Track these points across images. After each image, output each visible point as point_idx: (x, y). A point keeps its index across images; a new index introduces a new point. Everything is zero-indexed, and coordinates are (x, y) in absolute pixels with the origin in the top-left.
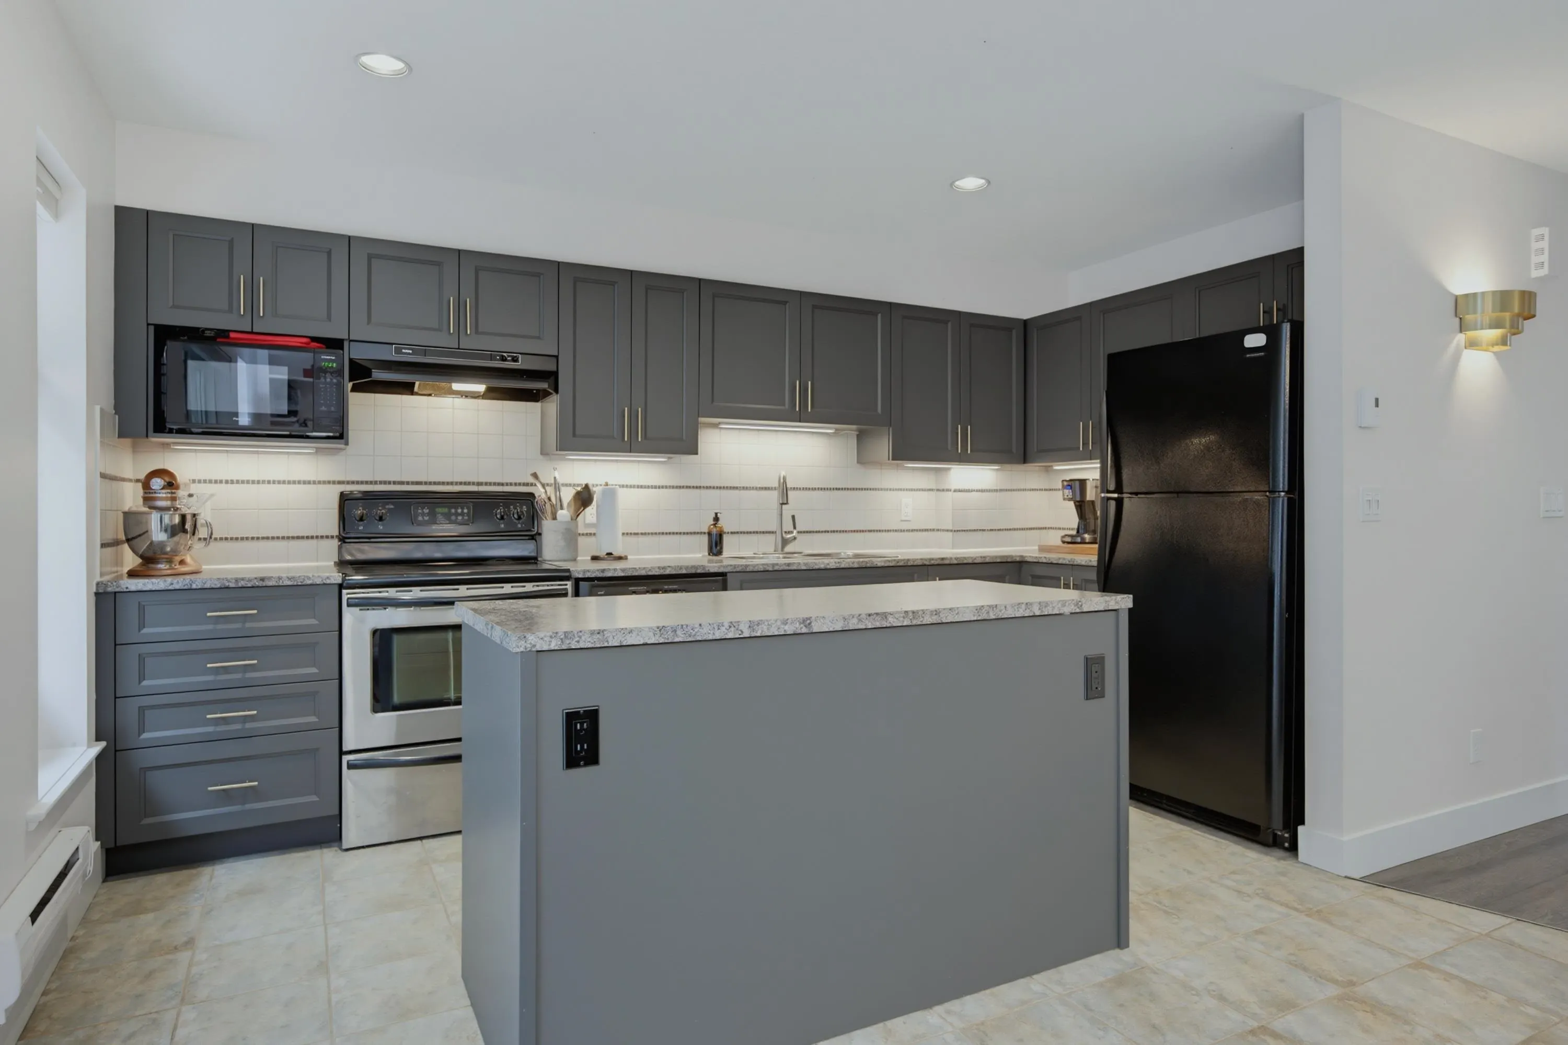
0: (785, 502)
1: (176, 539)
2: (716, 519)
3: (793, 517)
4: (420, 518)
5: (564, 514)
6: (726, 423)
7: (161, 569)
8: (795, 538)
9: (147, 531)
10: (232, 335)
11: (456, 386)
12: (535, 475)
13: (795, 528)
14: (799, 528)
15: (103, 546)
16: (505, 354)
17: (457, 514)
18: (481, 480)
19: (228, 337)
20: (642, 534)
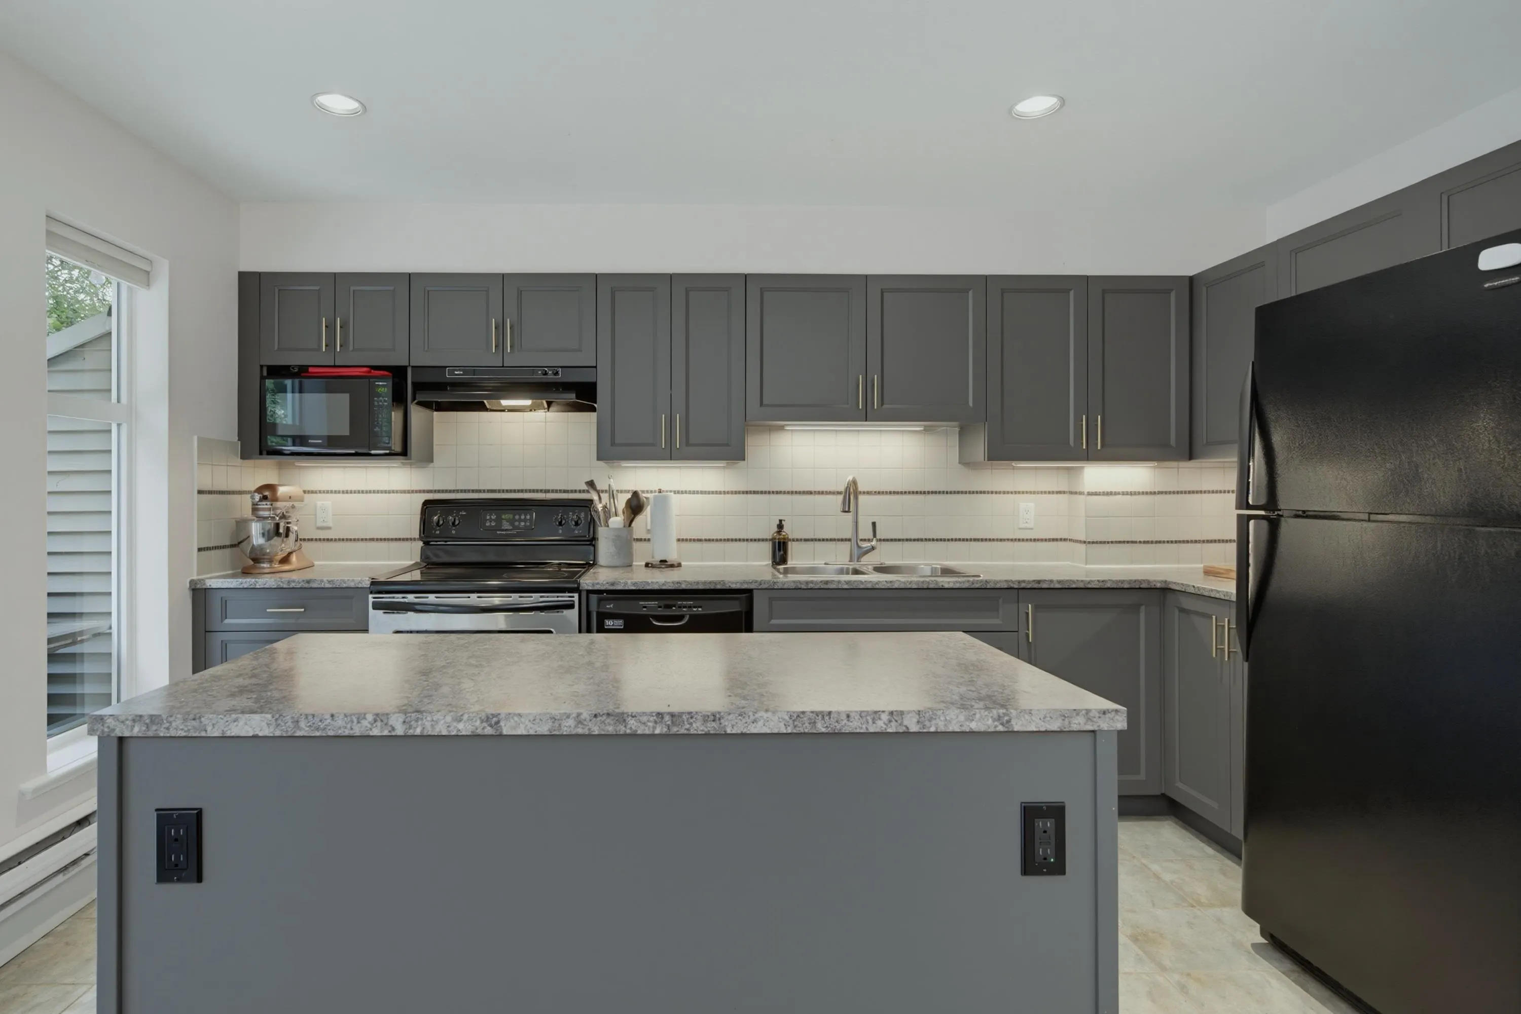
0: (847, 510)
1: (272, 542)
2: (780, 526)
3: (874, 524)
4: (488, 524)
5: (617, 521)
6: (791, 426)
7: (264, 568)
8: (873, 548)
9: (249, 537)
10: (311, 370)
11: (505, 403)
12: (591, 484)
13: (875, 535)
14: (878, 537)
15: (200, 550)
16: (546, 369)
17: (520, 520)
18: (547, 488)
19: (307, 372)
20: (706, 540)
